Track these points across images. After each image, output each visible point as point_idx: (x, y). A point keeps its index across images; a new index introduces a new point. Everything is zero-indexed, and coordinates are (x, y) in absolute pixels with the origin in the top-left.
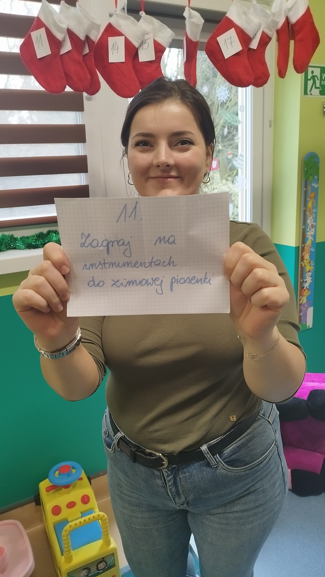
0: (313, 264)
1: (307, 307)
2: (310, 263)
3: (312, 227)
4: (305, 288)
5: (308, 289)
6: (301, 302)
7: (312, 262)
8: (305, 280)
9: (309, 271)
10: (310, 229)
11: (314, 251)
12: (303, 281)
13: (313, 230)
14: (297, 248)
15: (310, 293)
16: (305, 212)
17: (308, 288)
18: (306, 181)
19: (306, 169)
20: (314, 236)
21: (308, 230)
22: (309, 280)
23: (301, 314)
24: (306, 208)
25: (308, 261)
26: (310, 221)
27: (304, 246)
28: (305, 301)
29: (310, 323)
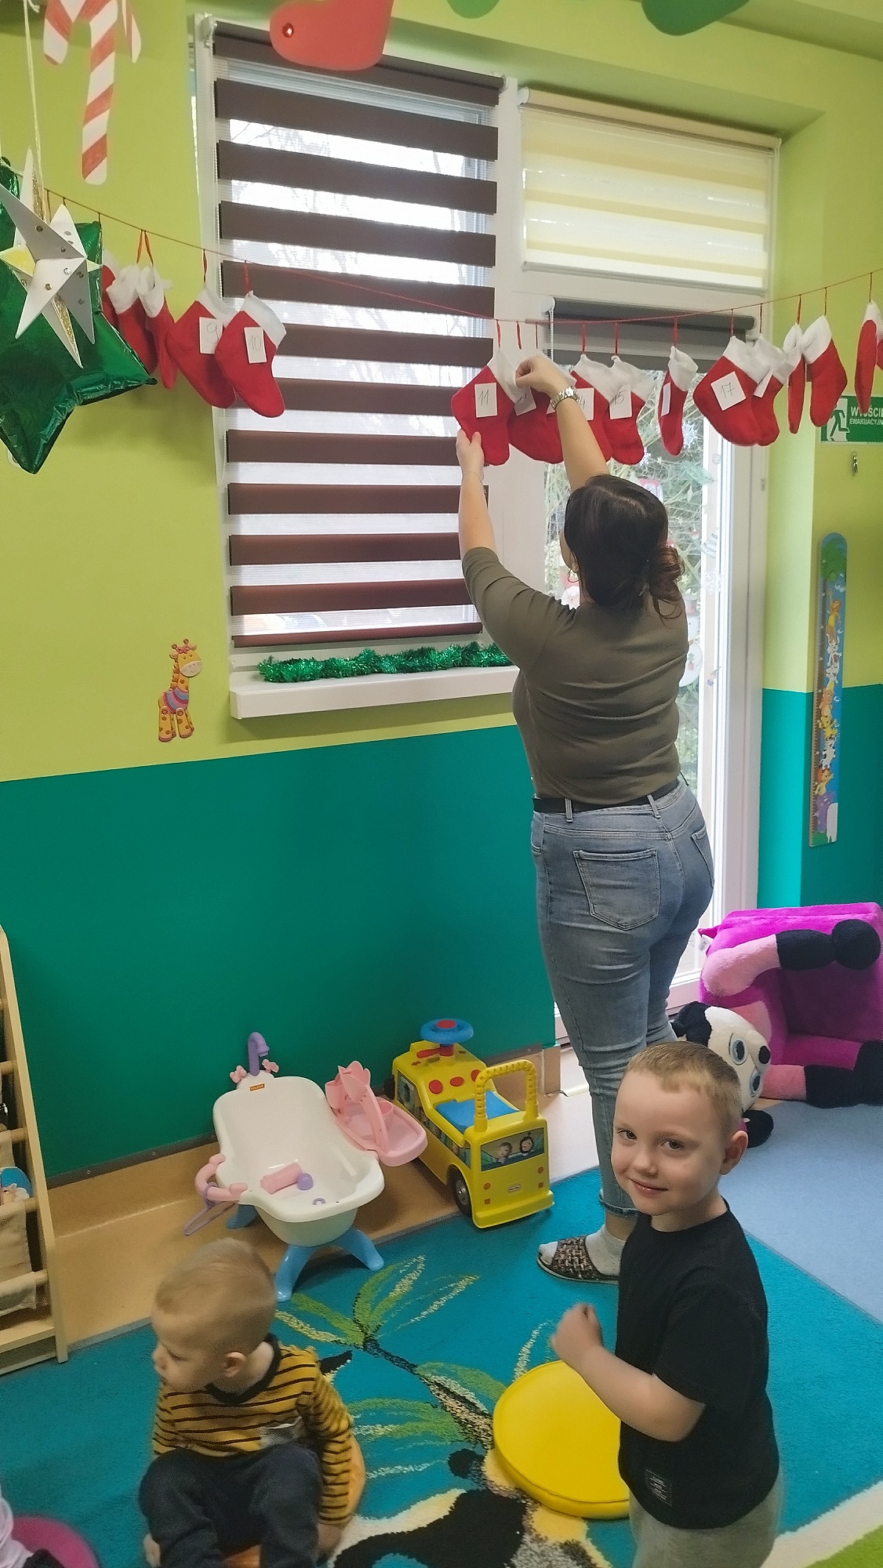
0: (837, 724)
1: (826, 802)
2: (832, 722)
3: (836, 661)
4: (823, 768)
5: (828, 770)
7: (835, 721)
8: (824, 753)
9: (831, 738)
10: (832, 663)
11: (837, 703)
12: (821, 754)
13: (838, 664)
14: (810, 696)
15: (831, 777)
16: (823, 632)
17: (829, 767)
18: (825, 582)
19: (824, 561)
20: (839, 676)
21: (829, 664)
22: (830, 753)
23: (818, 815)
24: (825, 627)
25: (828, 719)
26: (832, 650)
27: (822, 693)
28: (824, 790)
29: (832, 832)
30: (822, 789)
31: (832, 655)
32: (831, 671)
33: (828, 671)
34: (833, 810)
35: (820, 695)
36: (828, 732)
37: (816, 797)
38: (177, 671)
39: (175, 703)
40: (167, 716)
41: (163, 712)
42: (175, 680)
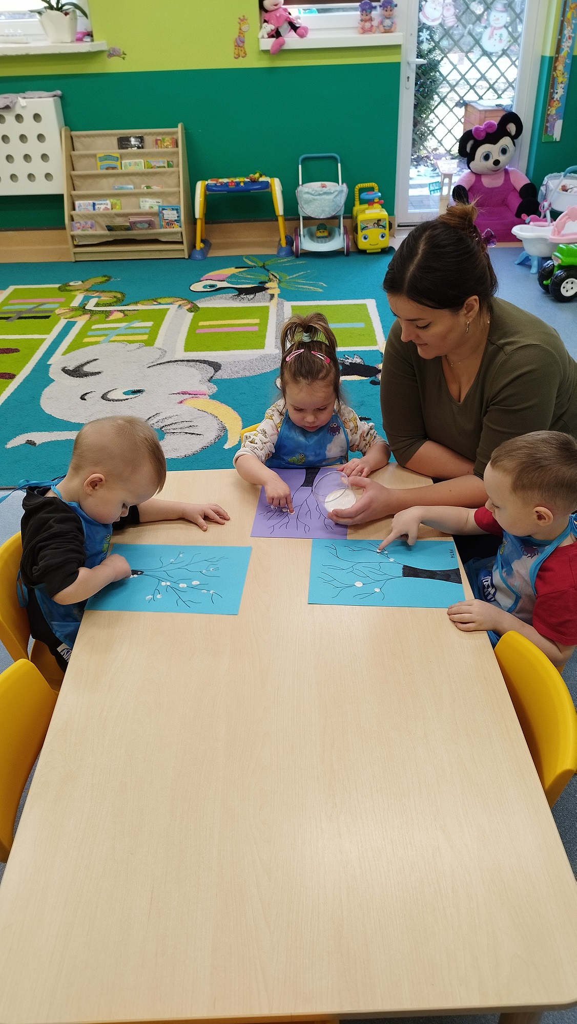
0: (567, 75)
1: (555, 119)
2: (563, 74)
3: (570, 38)
4: (555, 99)
5: (558, 101)
6: (549, 112)
7: (566, 73)
8: (556, 91)
9: (562, 83)
10: (567, 40)
11: (568, 63)
12: (554, 91)
13: (571, 41)
15: (560, 105)
16: (562, 22)
17: (559, 99)
20: (572, 48)
21: (564, 40)
22: (560, 92)
23: (548, 125)
24: (564, 19)
25: (561, 72)
26: (567, 32)
27: (558, 57)
28: (554, 112)
29: (557, 135)
31: (567, 35)
32: (566, 45)
33: (563, 44)
34: (559, 124)
35: (557, 59)
36: (560, 79)
37: (548, 115)
38: (240, 29)
39: (240, 43)
40: (237, 48)
41: (236, 46)
42: (240, 33)
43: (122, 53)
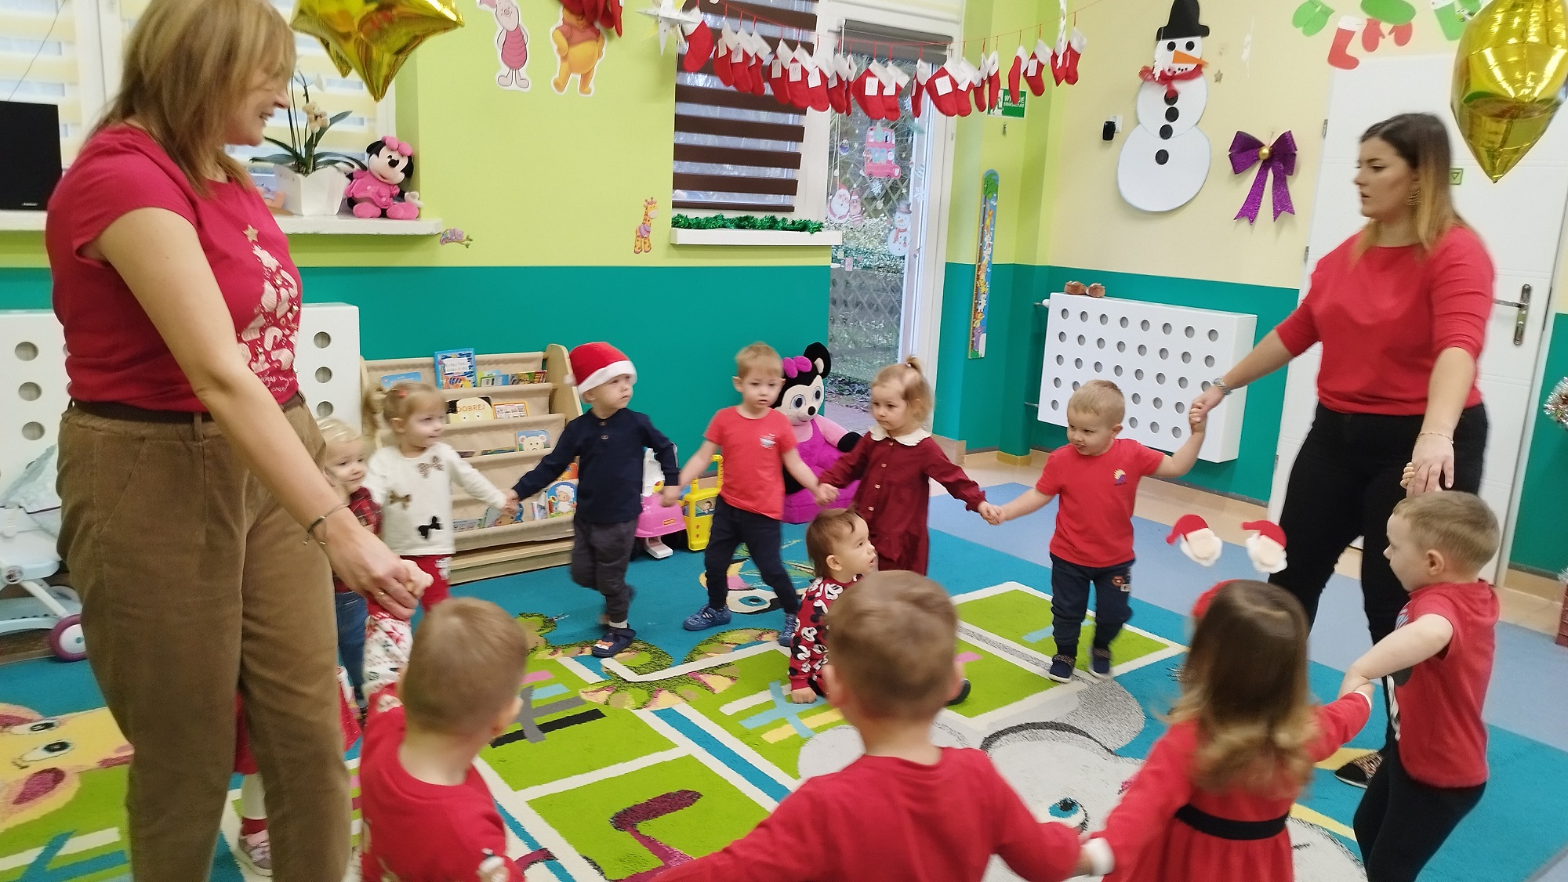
0: (988, 285)
1: (979, 334)
2: (985, 284)
3: (989, 246)
4: (979, 311)
6: (974, 325)
9: (984, 293)
10: (986, 247)
11: (989, 272)
12: (978, 302)
13: (990, 249)
14: (973, 266)
15: (983, 317)
16: (983, 228)
17: (982, 311)
18: (985, 197)
19: (985, 187)
20: (991, 256)
22: (983, 302)
23: (974, 339)
24: (984, 225)
25: (983, 282)
26: (987, 239)
28: (979, 325)
29: (982, 352)
30: (978, 324)
31: (987, 243)
32: (986, 253)
33: (984, 252)
34: (983, 337)
35: (979, 266)
36: (983, 289)
37: (974, 328)
38: (646, 215)
39: (643, 233)
40: (640, 239)
41: (638, 237)
42: (645, 220)
43: (465, 238)
